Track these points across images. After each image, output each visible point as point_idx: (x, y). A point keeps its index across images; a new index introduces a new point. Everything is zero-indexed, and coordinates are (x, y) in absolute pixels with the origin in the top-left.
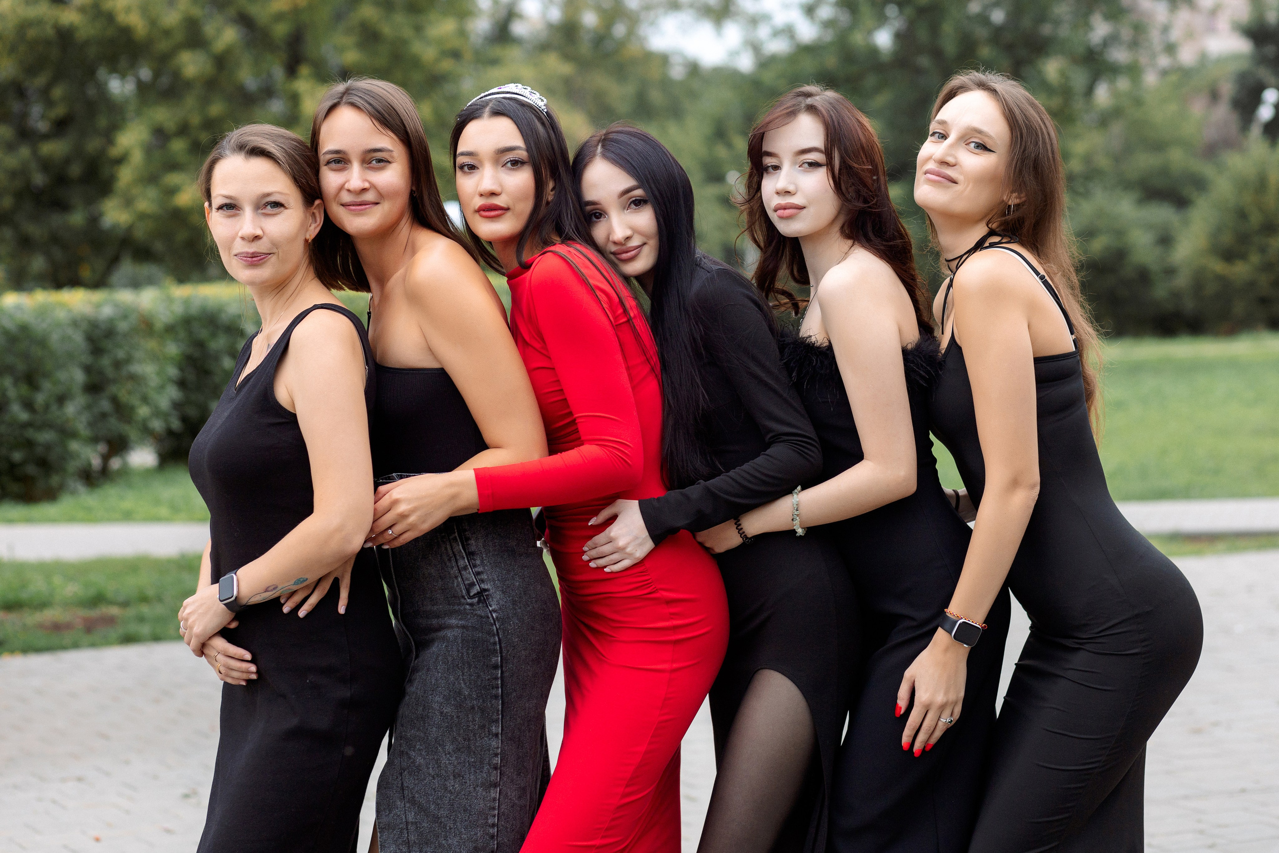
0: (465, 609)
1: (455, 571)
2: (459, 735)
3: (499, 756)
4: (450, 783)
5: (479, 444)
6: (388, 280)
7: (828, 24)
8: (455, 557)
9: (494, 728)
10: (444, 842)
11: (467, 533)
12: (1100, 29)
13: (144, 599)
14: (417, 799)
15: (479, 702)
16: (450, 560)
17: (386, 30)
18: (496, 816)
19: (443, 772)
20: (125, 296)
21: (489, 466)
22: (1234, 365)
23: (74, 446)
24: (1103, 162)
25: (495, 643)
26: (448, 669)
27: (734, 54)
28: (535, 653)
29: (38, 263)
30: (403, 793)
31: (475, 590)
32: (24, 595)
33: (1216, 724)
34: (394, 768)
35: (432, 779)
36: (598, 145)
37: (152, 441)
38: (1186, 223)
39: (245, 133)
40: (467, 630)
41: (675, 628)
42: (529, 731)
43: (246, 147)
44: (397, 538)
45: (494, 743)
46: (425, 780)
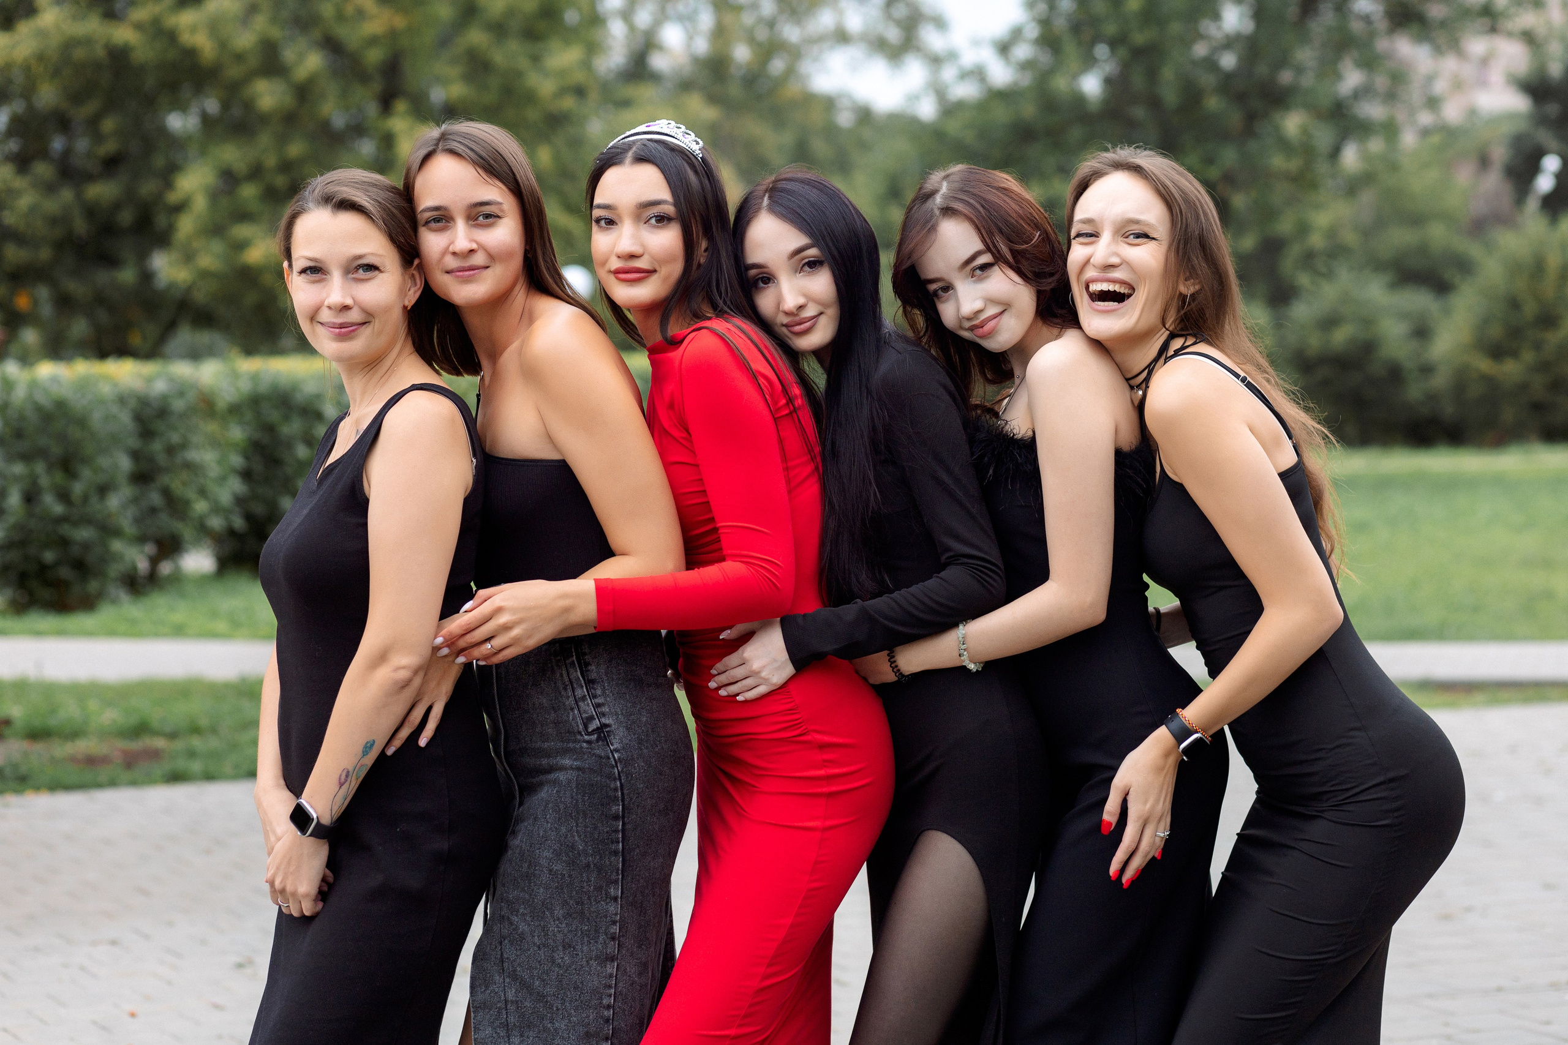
0: (581, 747)
1: (571, 701)
2: (571, 897)
3: (618, 924)
4: (559, 955)
5: (604, 551)
6: (501, 354)
7: (1026, 66)
8: (572, 685)
9: (612, 890)
10: (549, 1025)
11: (587, 657)
12: (1352, 78)
13: (195, 730)
14: (519, 973)
15: (595, 858)
16: (565, 689)
17: (498, 58)
18: (613, 996)
19: (551, 941)
20: (182, 369)
21: (612, 577)
22: (1500, 481)
23: (117, 545)
24: (1350, 237)
25: (616, 789)
26: (559, 818)
27: (914, 98)
28: (662, 802)
29: (80, 327)
30: (503, 966)
31: (595, 724)
32: (52, 722)
33: (1469, 909)
34: (493, 936)
35: (537, 949)
36: (764, 195)
37: (209, 542)
38: (1447, 312)
39: (331, 182)
40: (583, 773)
41: (829, 778)
42: (654, 895)
43: (333, 199)
44: (496, 654)
45: (612, 909)
46: (529, 950)
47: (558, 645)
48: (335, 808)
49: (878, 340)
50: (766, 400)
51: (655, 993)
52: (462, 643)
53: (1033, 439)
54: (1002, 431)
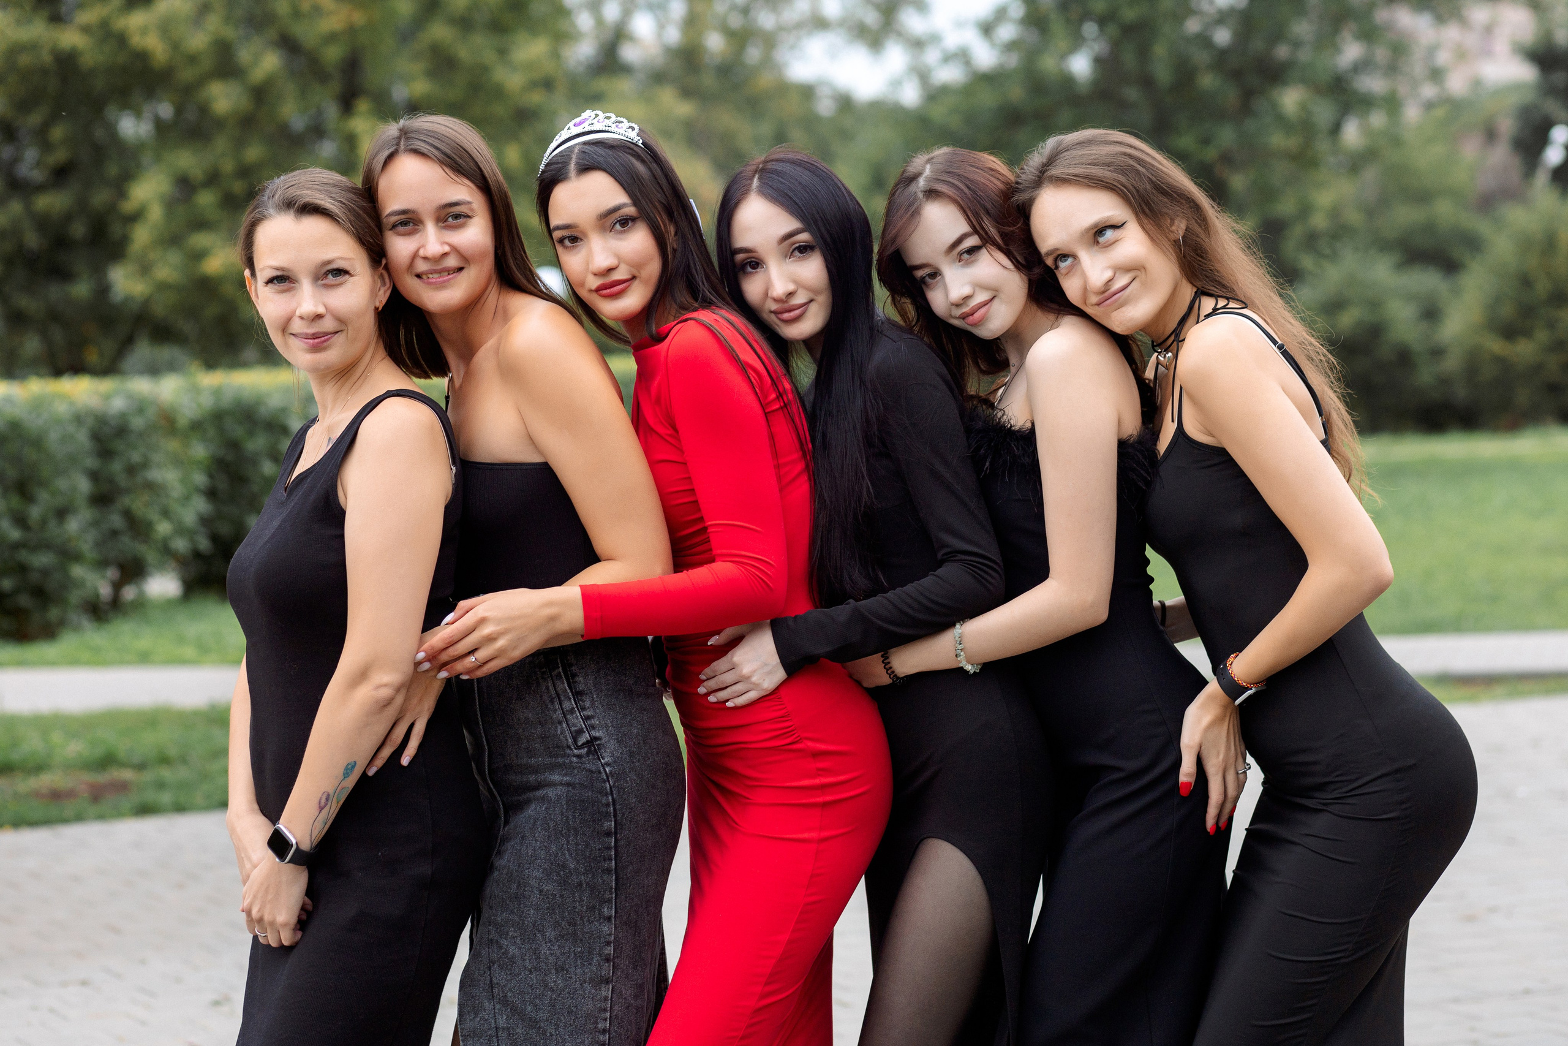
0: (571, 762)
1: (559, 714)
2: (563, 918)
3: (612, 945)
4: (551, 979)
5: (589, 556)
6: (476, 351)
7: (1011, 46)
8: (559, 698)
9: (605, 910)
11: (574, 668)
12: (1351, 51)
13: (164, 760)
14: (509, 999)
15: (587, 877)
16: (552, 702)
17: (463, 53)
18: (608, 1020)
19: (543, 964)
20: (141, 386)
21: (599, 583)
22: (1516, 467)
23: (78, 571)
24: (1353, 217)
25: (608, 805)
26: (549, 837)
27: (896, 83)
28: (655, 817)
29: (32, 345)
30: (492, 992)
31: (584, 738)
32: (15, 756)
33: (1493, 910)
34: (481, 961)
35: (529, 973)
36: (754, 176)
37: (173, 564)
38: (1457, 292)
39: (291, 186)
40: (574, 789)
41: (823, 787)
42: (648, 915)
43: (295, 204)
44: (480, 667)
45: (606, 929)
46: (520, 974)
47: (542, 656)
48: (315, 833)
49: (871, 328)
50: (756, 394)
51: (650, 1016)
52: (444, 657)
53: (1032, 431)
54: (999, 422)
